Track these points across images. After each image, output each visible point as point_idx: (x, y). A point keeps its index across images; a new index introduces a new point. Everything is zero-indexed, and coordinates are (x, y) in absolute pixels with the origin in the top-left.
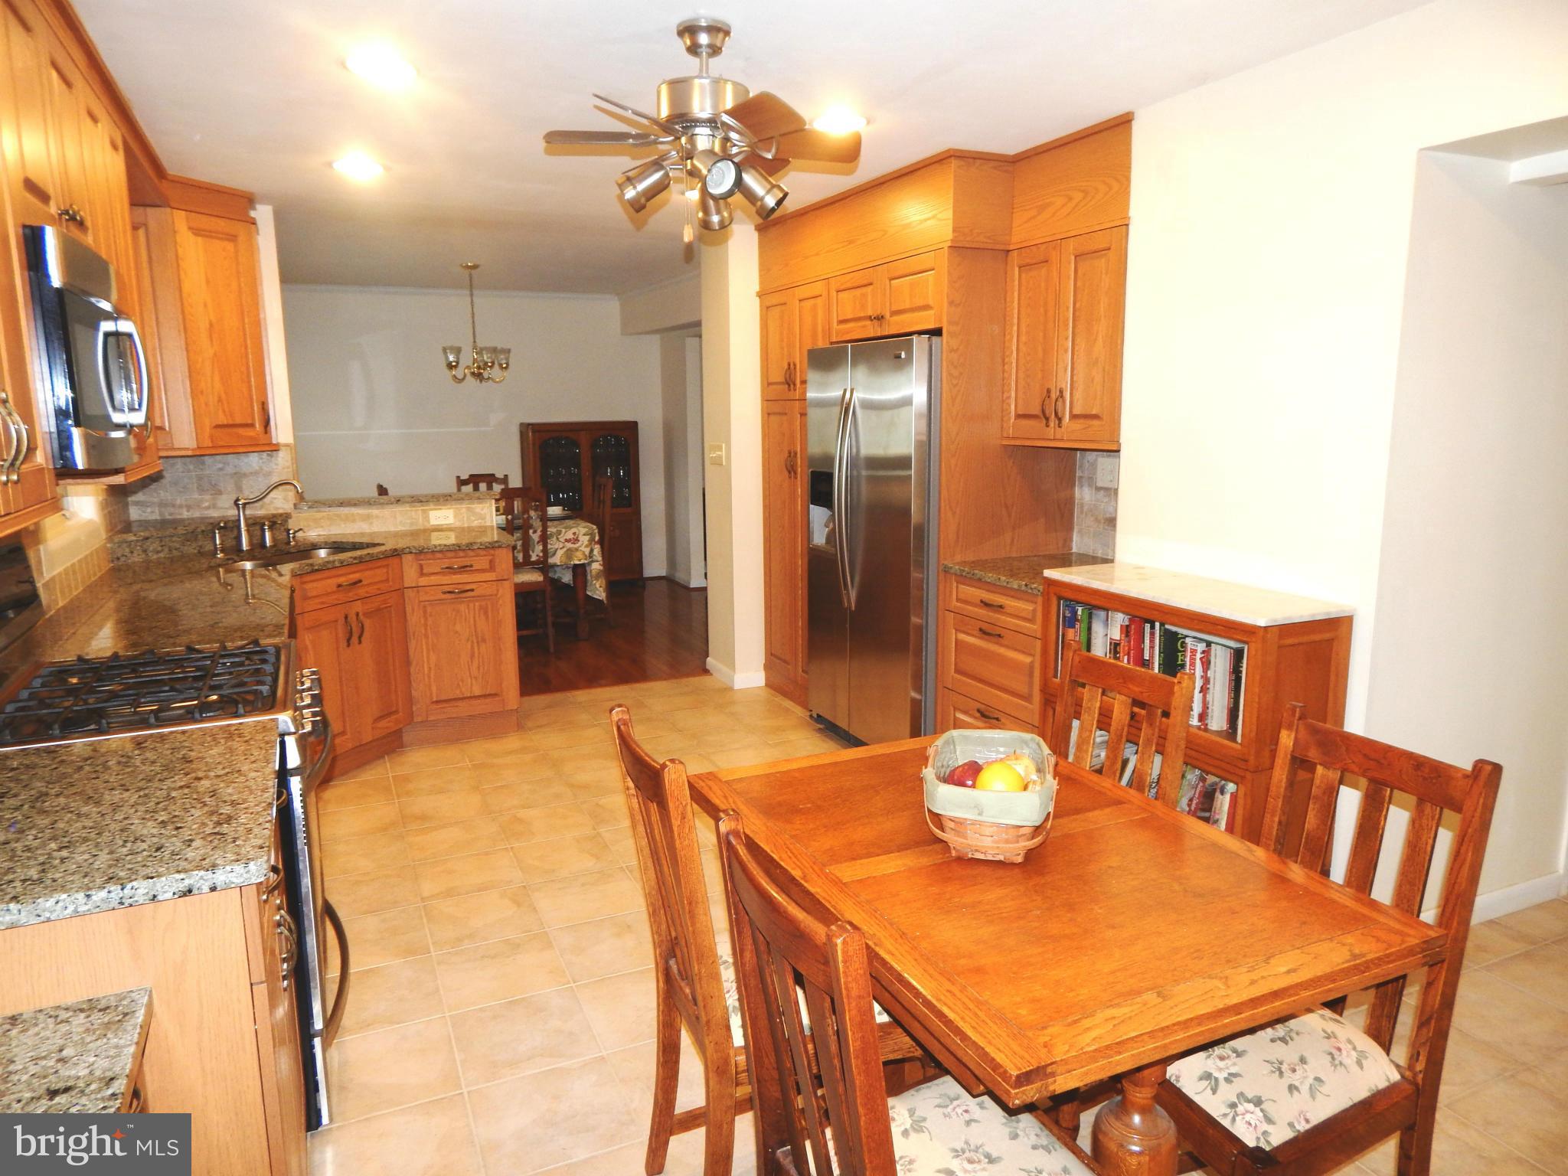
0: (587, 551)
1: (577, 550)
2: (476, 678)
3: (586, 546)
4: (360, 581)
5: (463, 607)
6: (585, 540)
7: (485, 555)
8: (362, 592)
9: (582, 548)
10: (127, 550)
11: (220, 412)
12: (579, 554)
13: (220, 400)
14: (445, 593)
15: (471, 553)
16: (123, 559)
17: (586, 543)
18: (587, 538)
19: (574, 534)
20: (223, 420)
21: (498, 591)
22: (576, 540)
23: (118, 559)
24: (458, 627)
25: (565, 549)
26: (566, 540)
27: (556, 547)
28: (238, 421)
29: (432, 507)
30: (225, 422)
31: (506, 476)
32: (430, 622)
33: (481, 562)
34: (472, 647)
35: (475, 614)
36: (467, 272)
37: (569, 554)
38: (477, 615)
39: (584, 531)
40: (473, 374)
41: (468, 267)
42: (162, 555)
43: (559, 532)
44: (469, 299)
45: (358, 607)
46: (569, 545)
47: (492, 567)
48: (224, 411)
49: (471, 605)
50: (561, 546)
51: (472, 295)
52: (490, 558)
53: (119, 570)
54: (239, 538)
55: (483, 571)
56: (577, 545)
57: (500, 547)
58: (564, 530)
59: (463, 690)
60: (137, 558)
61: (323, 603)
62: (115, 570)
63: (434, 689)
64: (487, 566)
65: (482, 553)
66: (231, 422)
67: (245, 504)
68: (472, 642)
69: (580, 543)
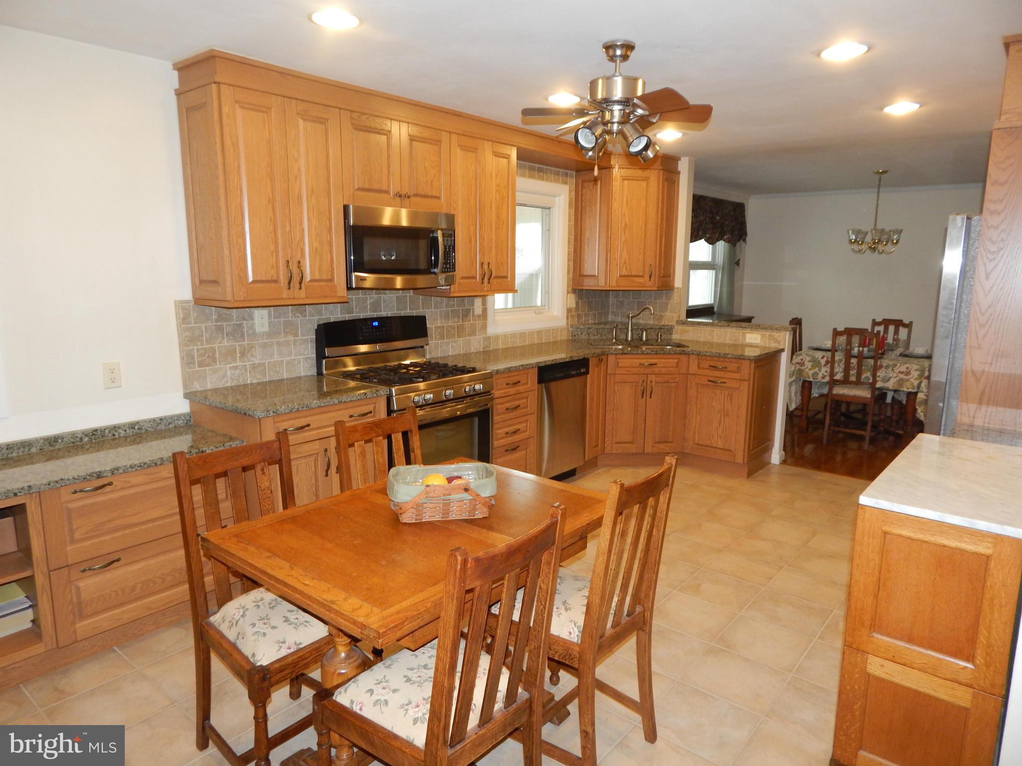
0: (916, 383)
1: (908, 380)
2: (720, 437)
3: (916, 379)
4: (656, 364)
5: (718, 392)
6: (915, 374)
7: (735, 363)
8: (656, 370)
9: (912, 380)
10: (580, 332)
11: (624, 269)
12: (908, 384)
13: (625, 263)
14: (709, 381)
15: (727, 360)
16: (577, 336)
17: (916, 376)
18: (917, 373)
19: (907, 368)
20: (624, 272)
21: (740, 386)
22: (908, 373)
23: (575, 336)
24: (714, 404)
25: (898, 379)
26: (900, 372)
27: (891, 375)
28: (634, 273)
29: (748, 331)
30: (626, 274)
31: (911, 323)
32: (700, 396)
33: (733, 366)
34: (721, 416)
35: (724, 397)
36: (878, 176)
37: (901, 382)
38: (726, 399)
39: (916, 367)
40: (870, 247)
41: (878, 173)
42: (596, 337)
43: (895, 365)
44: (876, 196)
45: (653, 378)
46: (902, 376)
47: (738, 370)
48: (626, 269)
49: (723, 392)
50: (895, 375)
51: (878, 193)
52: (738, 365)
53: (575, 341)
54: (627, 334)
55: (733, 372)
56: (907, 377)
57: (744, 359)
58: (899, 364)
59: (712, 442)
60: (584, 337)
61: (628, 371)
62: (573, 341)
63: (697, 437)
64: (736, 370)
65: (734, 360)
66: (629, 274)
67: (632, 317)
68: (721, 414)
69: (911, 376)
